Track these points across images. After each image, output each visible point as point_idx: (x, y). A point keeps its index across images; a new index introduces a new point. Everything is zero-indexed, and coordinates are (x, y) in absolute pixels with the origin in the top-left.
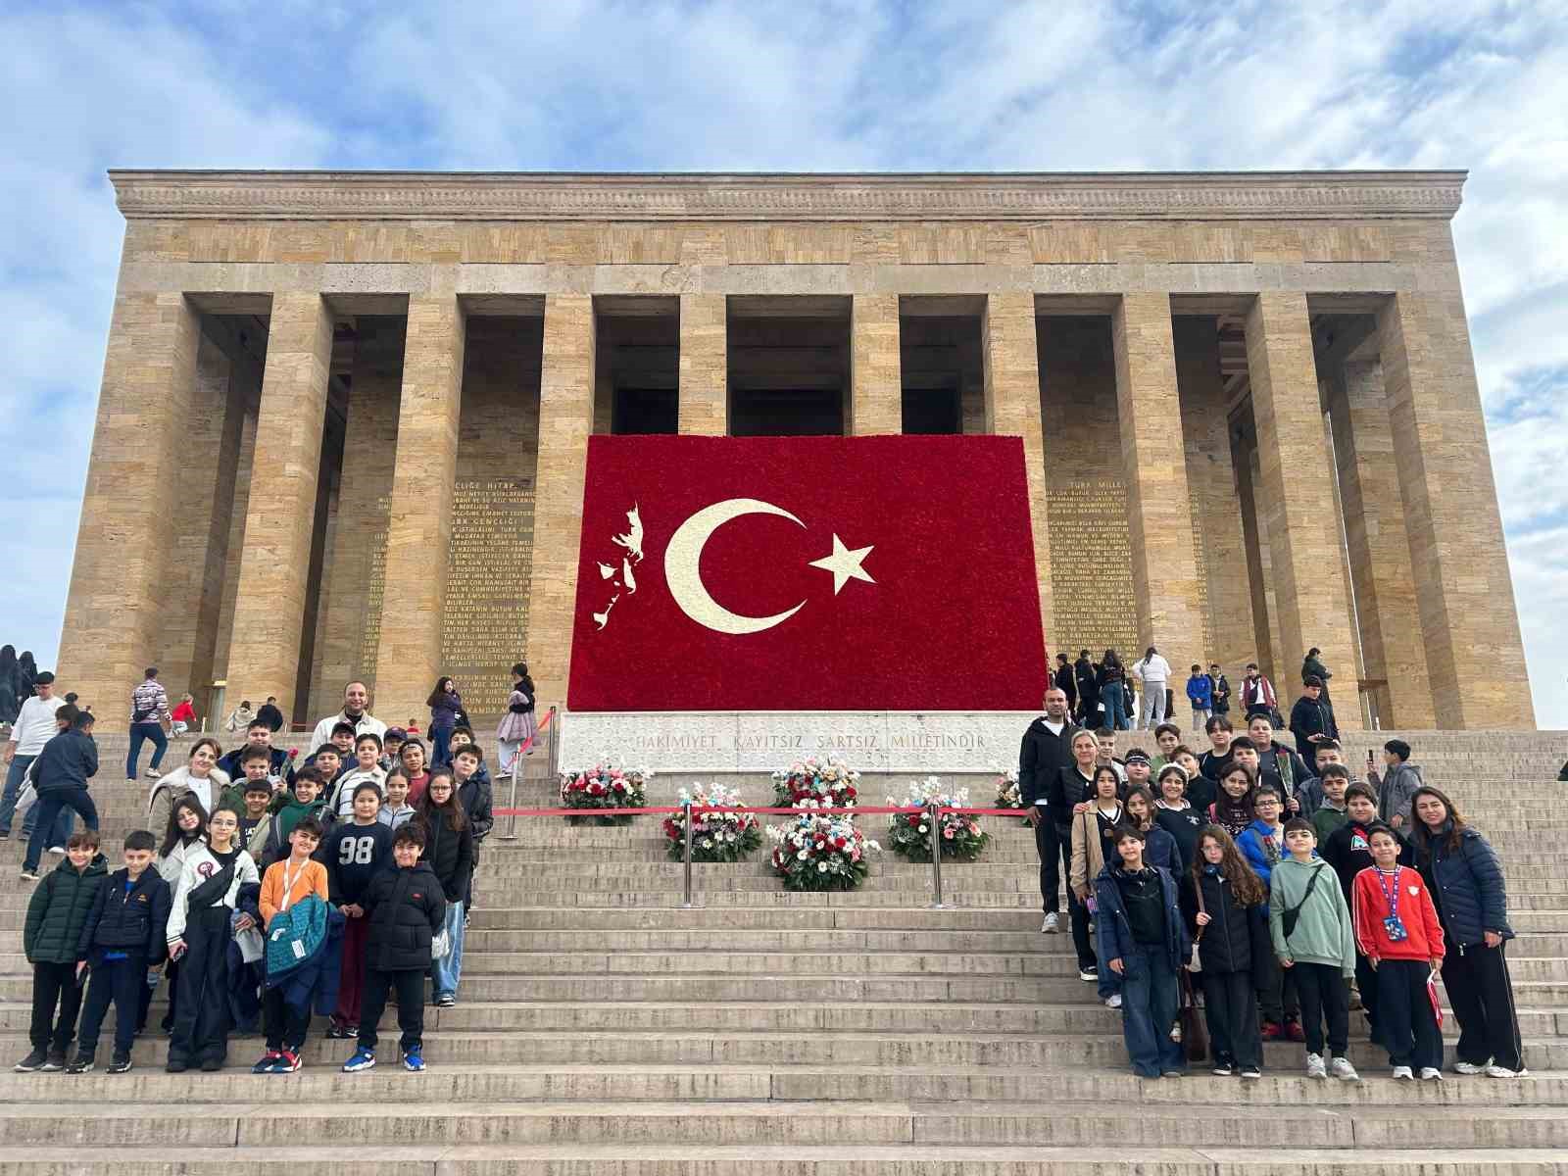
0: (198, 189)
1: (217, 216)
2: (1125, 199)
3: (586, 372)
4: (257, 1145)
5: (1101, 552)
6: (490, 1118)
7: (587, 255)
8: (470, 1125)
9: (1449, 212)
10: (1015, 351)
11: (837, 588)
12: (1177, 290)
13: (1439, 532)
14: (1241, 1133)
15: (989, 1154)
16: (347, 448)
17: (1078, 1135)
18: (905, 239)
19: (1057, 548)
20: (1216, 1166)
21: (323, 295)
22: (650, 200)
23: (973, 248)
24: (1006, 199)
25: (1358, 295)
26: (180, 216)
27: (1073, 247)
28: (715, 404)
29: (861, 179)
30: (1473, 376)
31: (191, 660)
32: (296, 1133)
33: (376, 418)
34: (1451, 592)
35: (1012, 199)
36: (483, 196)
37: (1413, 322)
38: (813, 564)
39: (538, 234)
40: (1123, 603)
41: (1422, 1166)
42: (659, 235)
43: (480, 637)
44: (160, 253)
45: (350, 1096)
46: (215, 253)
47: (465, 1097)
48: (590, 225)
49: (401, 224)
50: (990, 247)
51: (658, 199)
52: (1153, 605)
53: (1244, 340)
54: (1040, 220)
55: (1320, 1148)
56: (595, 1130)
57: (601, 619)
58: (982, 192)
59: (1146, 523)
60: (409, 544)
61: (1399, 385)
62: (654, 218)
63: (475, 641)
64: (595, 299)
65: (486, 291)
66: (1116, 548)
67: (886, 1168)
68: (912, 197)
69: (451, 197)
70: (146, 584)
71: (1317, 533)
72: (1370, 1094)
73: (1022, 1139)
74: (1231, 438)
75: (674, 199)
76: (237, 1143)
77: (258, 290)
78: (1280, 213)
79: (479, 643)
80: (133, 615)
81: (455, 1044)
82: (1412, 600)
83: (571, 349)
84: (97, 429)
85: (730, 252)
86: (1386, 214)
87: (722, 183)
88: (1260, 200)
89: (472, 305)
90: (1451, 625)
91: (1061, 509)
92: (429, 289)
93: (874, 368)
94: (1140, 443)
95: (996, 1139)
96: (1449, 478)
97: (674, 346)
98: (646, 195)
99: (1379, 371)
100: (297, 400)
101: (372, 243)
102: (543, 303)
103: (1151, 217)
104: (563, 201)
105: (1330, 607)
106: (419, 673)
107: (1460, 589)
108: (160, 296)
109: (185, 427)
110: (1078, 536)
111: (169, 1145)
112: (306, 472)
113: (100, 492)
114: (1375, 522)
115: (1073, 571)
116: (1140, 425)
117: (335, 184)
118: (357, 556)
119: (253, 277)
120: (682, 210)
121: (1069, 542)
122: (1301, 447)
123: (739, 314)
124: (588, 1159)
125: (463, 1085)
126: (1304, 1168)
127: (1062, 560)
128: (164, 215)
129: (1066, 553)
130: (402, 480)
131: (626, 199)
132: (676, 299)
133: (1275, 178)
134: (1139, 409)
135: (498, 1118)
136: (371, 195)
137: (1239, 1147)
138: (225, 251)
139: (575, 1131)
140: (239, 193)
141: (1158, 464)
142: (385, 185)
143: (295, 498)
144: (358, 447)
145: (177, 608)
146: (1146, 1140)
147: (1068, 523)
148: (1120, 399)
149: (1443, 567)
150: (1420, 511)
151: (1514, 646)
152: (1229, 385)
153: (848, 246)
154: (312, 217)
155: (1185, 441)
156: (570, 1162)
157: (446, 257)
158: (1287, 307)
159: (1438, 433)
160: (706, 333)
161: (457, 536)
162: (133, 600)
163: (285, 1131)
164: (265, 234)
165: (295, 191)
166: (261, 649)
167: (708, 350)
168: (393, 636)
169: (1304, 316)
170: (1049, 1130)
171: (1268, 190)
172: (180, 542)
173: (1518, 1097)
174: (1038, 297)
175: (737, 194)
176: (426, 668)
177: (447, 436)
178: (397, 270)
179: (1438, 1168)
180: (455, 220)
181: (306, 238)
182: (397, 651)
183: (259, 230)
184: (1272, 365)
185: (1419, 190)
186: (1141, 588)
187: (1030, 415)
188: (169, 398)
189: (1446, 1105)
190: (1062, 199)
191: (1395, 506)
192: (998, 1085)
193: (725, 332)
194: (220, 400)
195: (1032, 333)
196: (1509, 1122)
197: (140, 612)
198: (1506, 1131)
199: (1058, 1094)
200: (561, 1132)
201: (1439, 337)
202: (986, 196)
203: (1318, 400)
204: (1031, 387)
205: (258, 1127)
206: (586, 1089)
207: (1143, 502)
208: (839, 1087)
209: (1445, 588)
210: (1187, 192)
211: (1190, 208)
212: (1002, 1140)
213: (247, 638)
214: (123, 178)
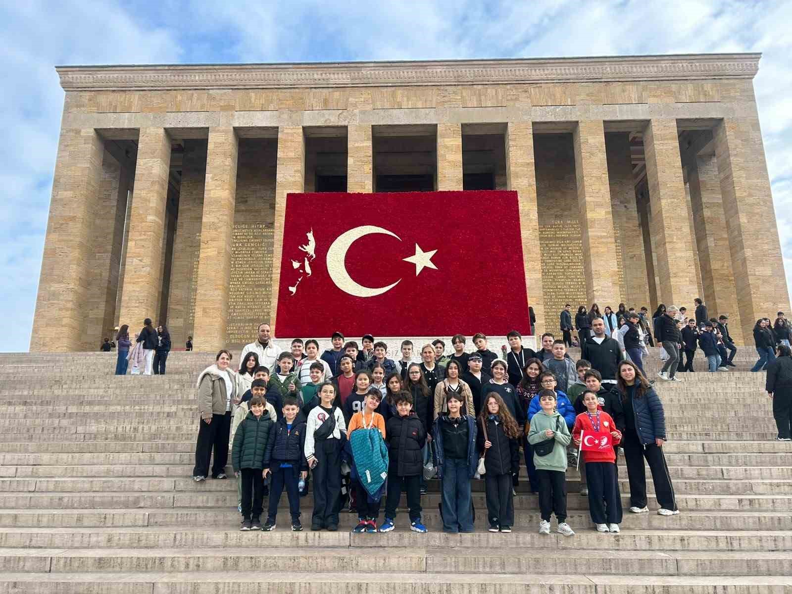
0: (100, 75)
1: (111, 89)
2: (580, 71)
3: (300, 166)
4: (61, 572)
5: (569, 257)
6: (189, 558)
7: (300, 106)
8: (178, 562)
9: (752, 75)
10: (522, 152)
11: (418, 272)
12: (606, 119)
13: (746, 243)
14: (612, 567)
15: (467, 579)
16: (180, 207)
17: (519, 567)
18: (464, 94)
19: (545, 255)
20: (596, 586)
21: (165, 129)
22: (332, 76)
23: (500, 98)
24: (517, 73)
25: (703, 119)
26: (93, 89)
27: (553, 97)
28: (366, 182)
29: (441, 63)
30: (765, 162)
31: (103, 317)
32: (82, 566)
33: (194, 192)
34: (752, 275)
35: (521, 72)
36: (246, 76)
37: (733, 133)
38: (405, 260)
39: (275, 95)
40: (580, 283)
41: (715, 587)
42: (337, 94)
43: (249, 304)
44: (82, 109)
45: (117, 545)
46: (110, 108)
47: (180, 545)
48: (301, 90)
49: (204, 91)
50: (509, 98)
51: (336, 76)
52: (595, 284)
53: (643, 146)
54: (535, 83)
55: (658, 575)
56: (248, 564)
57: (293, 289)
58: (505, 69)
59: (591, 241)
60: (210, 256)
61: (725, 167)
62: (335, 86)
63: (246, 306)
64: (304, 128)
65: (248, 126)
66: (576, 254)
67: (407, 586)
68: (468, 72)
69: (230, 77)
70: (78, 278)
71: (680, 245)
72: (688, 544)
73: (488, 570)
74: (637, 197)
75: (344, 76)
76: (50, 570)
77: (132, 127)
78: (662, 77)
79: (248, 307)
80: (71, 294)
81: (179, 515)
82: (731, 280)
83: (292, 155)
84: (52, 199)
85: (373, 102)
86: (717, 77)
87: (369, 67)
88: (652, 70)
89: (242, 133)
90: (752, 292)
91: (548, 234)
92: (219, 125)
93: (449, 162)
94: (588, 199)
95: (473, 570)
96: (751, 215)
97: (345, 153)
98: (330, 74)
99: (715, 160)
100: (153, 183)
101: (190, 101)
102: (277, 132)
103: (594, 81)
104: (288, 78)
105: (688, 283)
106: (216, 322)
107: (757, 273)
108: (83, 130)
109: (97, 198)
110: (556, 248)
111: (14, 571)
112: (157, 220)
113: (54, 232)
114: (712, 239)
115: (554, 266)
116: (588, 189)
117: (170, 71)
118: (187, 263)
119: (130, 120)
120: (349, 81)
121: (551, 251)
122: (673, 200)
123: (378, 135)
124: (239, 581)
125: (179, 538)
126: (647, 588)
127: (548, 261)
128: (84, 89)
129: (550, 257)
130: (207, 223)
131: (319, 77)
132: (346, 127)
133: (659, 58)
134: (587, 181)
135: (194, 557)
136: (189, 77)
137: (611, 574)
138: (116, 107)
139: (236, 565)
140: (122, 77)
141: (598, 210)
142: (197, 71)
143: (152, 233)
144: (186, 207)
145: (95, 290)
146: (558, 570)
147: (551, 242)
148: (578, 177)
149: (748, 262)
150: (736, 233)
151: (784, 302)
152: (637, 169)
153: (434, 100)
154: (159, 88)
155: (612, 199)
156: (229, 583)
157: (228, 108)
158: (665, 126)
159: (745, 191)
160: (362, 145)
161: (237, 252)
162: (71, 286)
163: (76, 564)
164: (135, 98)
165: (150, 75)
166: (137, 311)
167: (362, 154)
168: (203, 303)
169: (675, 131)
170: (503, 565)
171: (655, 65)
172: (97, 257)
173: (774, 546)
174: (534, 123)
175: (377, 72)
176: (219, 319)
177: (229, 201)
178: (202, 115)
179: (725, 588)
180: (232, 89)
181: (156, 99)
182: (204, 310)
183: (133, 96)
184: (658, 158)
185: (736, 64)
186: (588, 275)
187: (530, 185)
188: (89, 183)
189: (732, 550)
190: (546, 72)
191: (723, 231)
192: (477, 539)
193: (371, 144)
194: (116, 184)
195: (531, 142)
196: (767, 561)
197: (76, 292)
198: (766, 566)
199: (511, 544)
200: (229, 565)
201: (746, 141)
202: (507, 71)
203: (682, 175)
204: (531, 171)
205: (62, 562)
206: (247, 541)
207: (589, 230)
208: (388, 540)
209: (749, 273)
210: (613, 67)
211: (614, 75)
212: (476, 570)
213: (129, 304)
214: (63, 70)
